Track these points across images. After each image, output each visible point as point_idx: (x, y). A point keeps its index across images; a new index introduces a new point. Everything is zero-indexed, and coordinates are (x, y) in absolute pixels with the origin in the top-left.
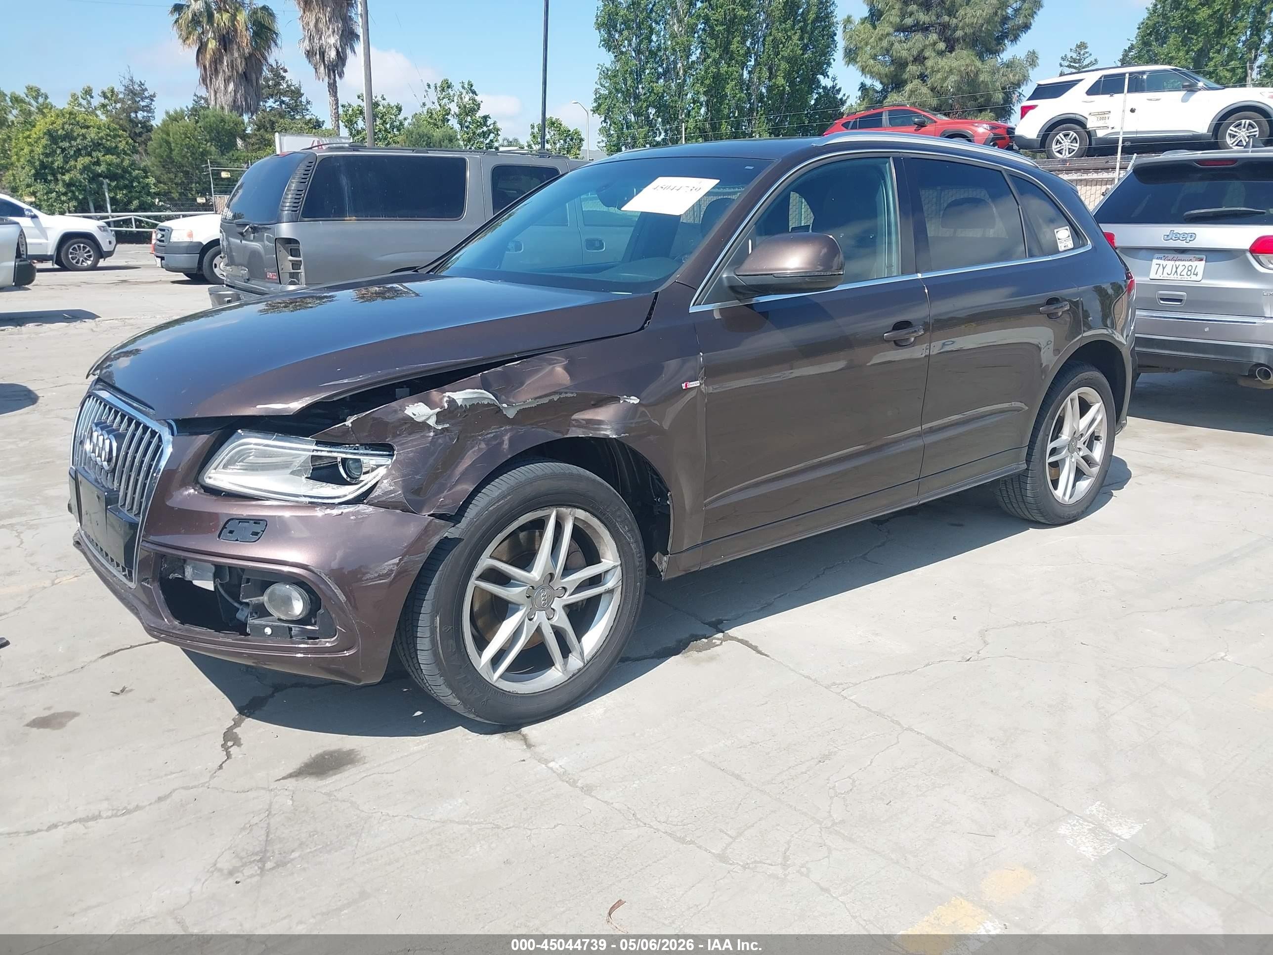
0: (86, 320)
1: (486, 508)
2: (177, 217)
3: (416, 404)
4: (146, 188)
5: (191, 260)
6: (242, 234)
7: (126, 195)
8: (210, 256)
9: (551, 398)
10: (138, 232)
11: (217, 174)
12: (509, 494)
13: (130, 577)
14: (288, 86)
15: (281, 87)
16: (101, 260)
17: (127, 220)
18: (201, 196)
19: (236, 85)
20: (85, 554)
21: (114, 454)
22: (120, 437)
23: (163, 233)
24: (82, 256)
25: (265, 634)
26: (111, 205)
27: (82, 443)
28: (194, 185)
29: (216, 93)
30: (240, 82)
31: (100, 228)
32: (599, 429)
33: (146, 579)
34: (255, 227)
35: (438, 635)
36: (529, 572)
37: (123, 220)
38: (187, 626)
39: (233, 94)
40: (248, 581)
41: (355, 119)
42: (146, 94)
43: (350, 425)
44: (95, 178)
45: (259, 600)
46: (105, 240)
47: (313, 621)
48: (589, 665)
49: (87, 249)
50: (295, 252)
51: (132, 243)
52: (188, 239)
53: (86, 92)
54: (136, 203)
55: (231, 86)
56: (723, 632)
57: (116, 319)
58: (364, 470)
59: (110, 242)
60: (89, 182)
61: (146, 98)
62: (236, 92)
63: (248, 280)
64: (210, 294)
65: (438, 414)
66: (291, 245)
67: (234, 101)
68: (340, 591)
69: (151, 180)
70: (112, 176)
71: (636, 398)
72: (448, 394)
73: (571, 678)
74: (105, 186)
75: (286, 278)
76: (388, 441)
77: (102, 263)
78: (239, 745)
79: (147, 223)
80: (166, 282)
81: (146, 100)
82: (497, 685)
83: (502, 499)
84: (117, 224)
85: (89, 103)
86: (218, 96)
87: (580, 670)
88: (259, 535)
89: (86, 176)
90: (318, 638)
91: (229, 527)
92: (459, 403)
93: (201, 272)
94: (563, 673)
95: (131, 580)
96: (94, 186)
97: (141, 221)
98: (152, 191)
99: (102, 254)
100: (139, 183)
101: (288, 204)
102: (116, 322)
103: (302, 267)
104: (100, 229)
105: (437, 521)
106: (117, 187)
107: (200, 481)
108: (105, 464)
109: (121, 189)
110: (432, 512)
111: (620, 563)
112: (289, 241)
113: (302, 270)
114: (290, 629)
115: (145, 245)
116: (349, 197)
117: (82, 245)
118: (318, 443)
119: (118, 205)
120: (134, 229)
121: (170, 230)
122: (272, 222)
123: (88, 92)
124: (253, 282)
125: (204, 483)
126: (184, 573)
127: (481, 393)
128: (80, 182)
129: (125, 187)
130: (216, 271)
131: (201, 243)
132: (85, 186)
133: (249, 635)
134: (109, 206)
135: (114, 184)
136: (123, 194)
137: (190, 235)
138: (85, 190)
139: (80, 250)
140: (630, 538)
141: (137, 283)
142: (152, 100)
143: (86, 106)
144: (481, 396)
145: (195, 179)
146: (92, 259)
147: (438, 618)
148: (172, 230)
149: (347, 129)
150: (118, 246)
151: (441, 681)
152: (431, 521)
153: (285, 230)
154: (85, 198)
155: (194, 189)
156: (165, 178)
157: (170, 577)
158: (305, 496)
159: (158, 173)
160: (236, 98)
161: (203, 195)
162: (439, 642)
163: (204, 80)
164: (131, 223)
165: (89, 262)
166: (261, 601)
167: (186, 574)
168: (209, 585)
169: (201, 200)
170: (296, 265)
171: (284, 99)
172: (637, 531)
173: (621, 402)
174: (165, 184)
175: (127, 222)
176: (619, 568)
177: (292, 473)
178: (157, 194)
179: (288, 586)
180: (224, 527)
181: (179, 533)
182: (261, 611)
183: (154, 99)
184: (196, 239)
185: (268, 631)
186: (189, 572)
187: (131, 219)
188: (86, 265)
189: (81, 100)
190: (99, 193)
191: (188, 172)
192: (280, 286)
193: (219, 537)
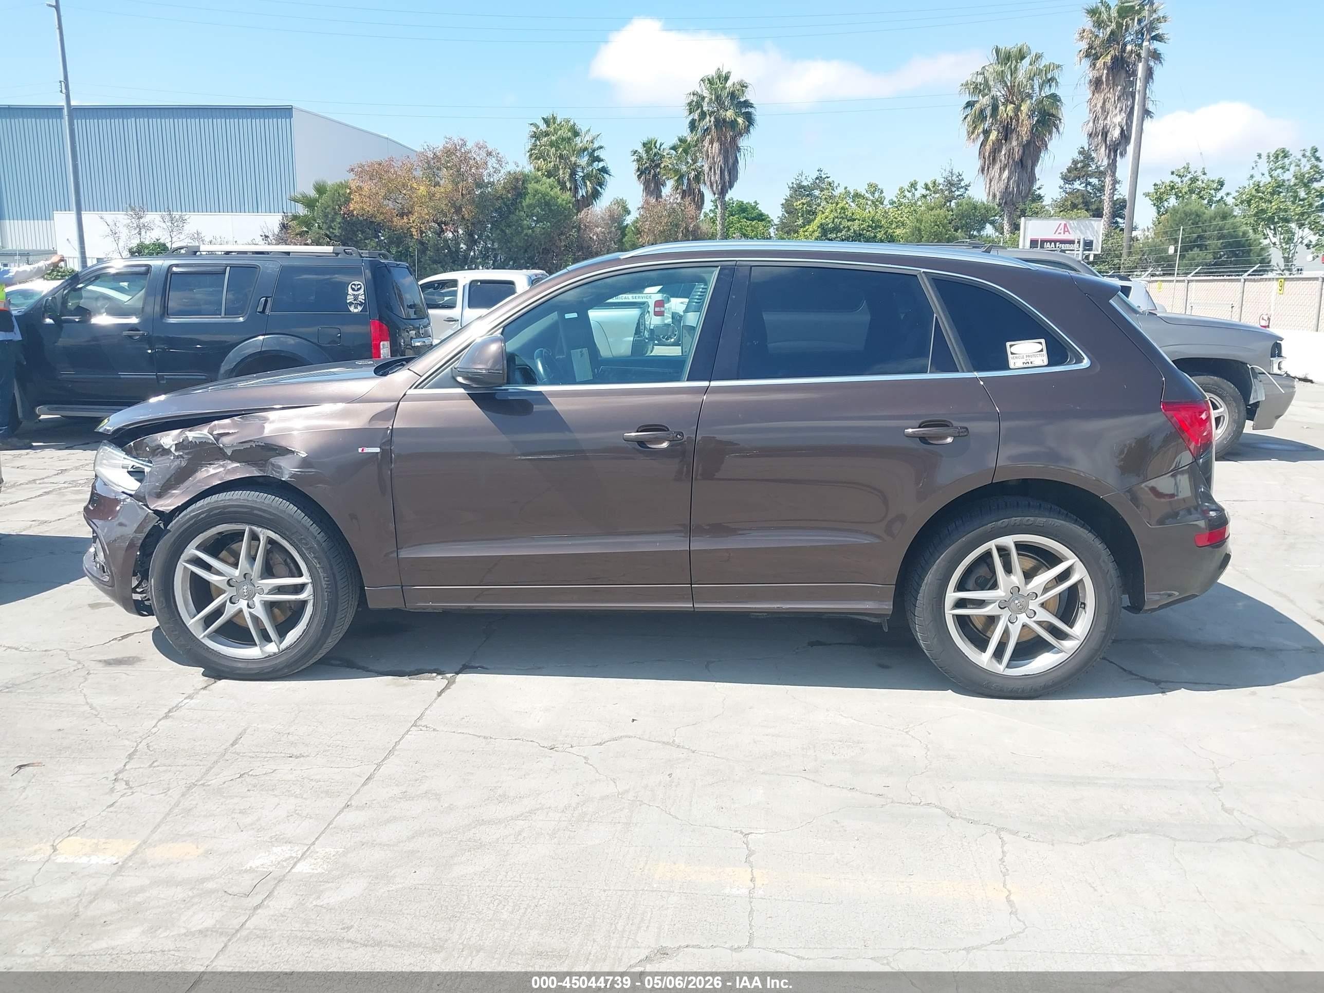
14: (1097, 167)
15: (1090, 169)
19: (1011, 173)
29: (991, 181)
30: (1015, 168)
39: (1006, 181)
41: (1165, 197)
42: (963, 184)
53: (912, 184)
55: (1006, 174)
61: (962, 187)
62: (1009, 179)
65: (177, 445)
67: (1007, 187)
81: (961, 190)
82: (203, 641)
85: (914, 195)
86: (992, 184)
111: (312, 581)
123: (913, 185)
142: (966, 189)
143: (910, 198)
149: (1155, 207)
160: (1008, 185)
163: (983, 170)
171: (1091, 180)
176: (312, 584)
183: (969, 188)
189: (906, 193)
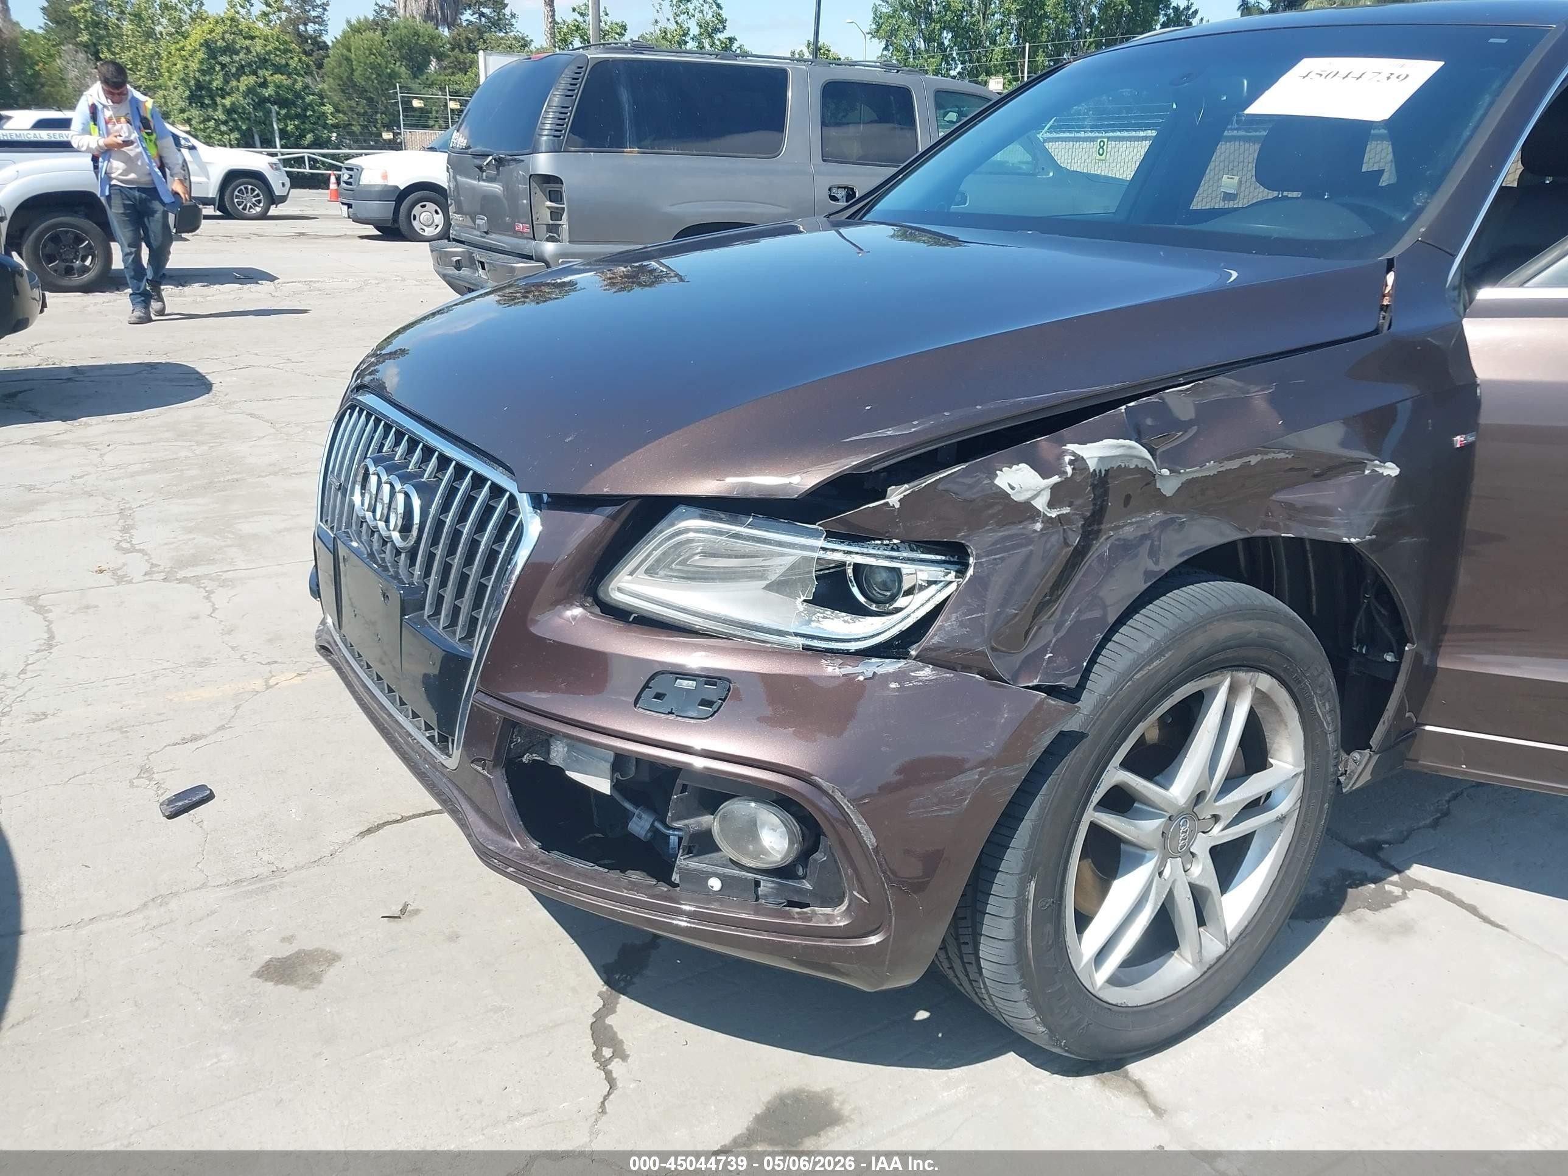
0: (264, 282)
1: (1127, 675)
2: (361, 155)
3: (1015, 467)
4: (322, 118)
5: (382, 210)
6: (480, 168)
7: (297, 127)
8: (407, 207)
9: (1246, 459)
10: (312, 174)
11: (407, 103)
12: (1168, 648)
13: (443, 742)
16: (273, 207)
17: (298, 158)
18: (387, 131)
20: (339, 670)
21: (417, 519)
22: (426, 491)
23: (351, 173)
24: (250, 201)
25: (708, 890)
26: (281, 139)
27: (342, 489)
28: (379, 115)
31: (271, 165)
32: (1325, 524)
33: (480, 760)
34: (500, 159)
35: (1030, 916)
36: (1167, 789)
37: (294, 159)
38: (555, 855)
40: (684, 788)
43: (897, 506)
44: (261, 103)
45: (699, 824)
46: (278, 181)
47: (800, 872)
48: (1233, 949)
49: (256, 192)
50: (555, 196)
51: (304, 188)
52: (381, 182)
54: (310, 137)
56: (1399, 872)
57: (299, 282)
58: (906, 586)
59: (283, 184)
60: (255, 109)
61: (318, 6)
63: (487, 233)
64: (432, 251)
65: (1054, 488)
66: (550, 184)
67: (428, 10)
68: (866, 827)
69: (328, 109)
70: (282, 102)
71: (1393, 465)
72: (1070, 447)
73: (1205, 972)
74: (274, 114)
75: (541, 231)
76: (959, 537)
77: (273, 211)
78: (624, 1057)
79: (323, 163)
80: (352, 237)
81: (318, 10)
82: (1101, 995)
83: (1157, 657)
84: (286, 162)
85: (249, 12)
86: (407, 3)
87: (1219, 959)
88: (715, 707)
89: (250, 101)
90: (808, 905)
91: (657, 687)
92: (1092, 465)
93: (396, 225)
94: (1194, 965)
95: (445, 751)
96: (260, 114)
97: (315, 161)
98: (330, 122)
99: (274, 199)
100: (314, 111)
101: (548, 127)
102: (300, 285)
103: (565, 216)
104: (272, 167)
105: (1052, 702)
106: (288, 117)
107: (601, 595)
108: (396, 536)
109: (292, 119)
110: (1035, 682)
111: (1303, 769)
112: (547, 179)
113: (564, 221)
114: (757, 884)
115: (320, 191)
116: (630, 121)
117: (250, 187)
118: (831, 535)
119: (291, 140)
120: (307, 170)
121: (360, 170)
122: (527, 151)
124: (494, 236)
125: (607, 599)
126: (549, 753)
127: (1130, 447)
128: (244, 108)
129: (297, 116)
130: (415, 224)
131: (397, 187)
132: (250, 113)
133: (677, 885)
134: (277, 140)
135: (283, 112)
136: (294, 125)
137: (385, 177)
138: (249, 119)
139: (247, 193)
140: (1328, 724)
141: (317, 237)
142: (326, 9)
143: (246, 16)
144: (1129, 452)
145: (381, 107)
146: (261, 205)
147: (1033, 884)
148: (362, 169)
150: (292, 190)
151: (1020, 994)
152: (1042, 702)
153: (543, 163)
154: (249, 129)
155: (379, 122)
156: (344, 105)
157: (525, 759)
158: (796, 635)
159: (336, 99)
160: (429, 5)
161: (388, 127)
162: (1030, 928)
164: (304, 162)
165: (258, 209)
166: (705, 826)
167: (553, 754)
168: (603, 786)
169: (387, 136)
170: (556, 214)
171: (484, 10)
172: (1338, 711)
173: (1367, 472)
174: (345, 114)
175: (299, 161)
176: (1301, 777)
177: (768, 588)
178: (335, 126)
179: (753, 804)
180: (646, 686)
181: (556, 690)
182: (703, 844)
184: (393, 181)
185: (715, 884)
186: (558, 754)
187: (303, 157)
188: (254, 212)
190: (266, 122)
191: (372, 99)
192: (534, 243)
193: (636, 703)
